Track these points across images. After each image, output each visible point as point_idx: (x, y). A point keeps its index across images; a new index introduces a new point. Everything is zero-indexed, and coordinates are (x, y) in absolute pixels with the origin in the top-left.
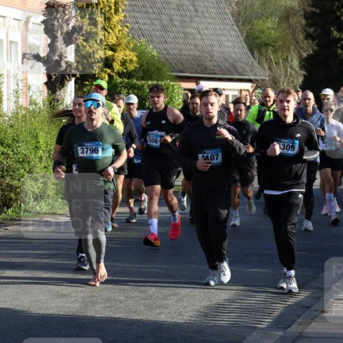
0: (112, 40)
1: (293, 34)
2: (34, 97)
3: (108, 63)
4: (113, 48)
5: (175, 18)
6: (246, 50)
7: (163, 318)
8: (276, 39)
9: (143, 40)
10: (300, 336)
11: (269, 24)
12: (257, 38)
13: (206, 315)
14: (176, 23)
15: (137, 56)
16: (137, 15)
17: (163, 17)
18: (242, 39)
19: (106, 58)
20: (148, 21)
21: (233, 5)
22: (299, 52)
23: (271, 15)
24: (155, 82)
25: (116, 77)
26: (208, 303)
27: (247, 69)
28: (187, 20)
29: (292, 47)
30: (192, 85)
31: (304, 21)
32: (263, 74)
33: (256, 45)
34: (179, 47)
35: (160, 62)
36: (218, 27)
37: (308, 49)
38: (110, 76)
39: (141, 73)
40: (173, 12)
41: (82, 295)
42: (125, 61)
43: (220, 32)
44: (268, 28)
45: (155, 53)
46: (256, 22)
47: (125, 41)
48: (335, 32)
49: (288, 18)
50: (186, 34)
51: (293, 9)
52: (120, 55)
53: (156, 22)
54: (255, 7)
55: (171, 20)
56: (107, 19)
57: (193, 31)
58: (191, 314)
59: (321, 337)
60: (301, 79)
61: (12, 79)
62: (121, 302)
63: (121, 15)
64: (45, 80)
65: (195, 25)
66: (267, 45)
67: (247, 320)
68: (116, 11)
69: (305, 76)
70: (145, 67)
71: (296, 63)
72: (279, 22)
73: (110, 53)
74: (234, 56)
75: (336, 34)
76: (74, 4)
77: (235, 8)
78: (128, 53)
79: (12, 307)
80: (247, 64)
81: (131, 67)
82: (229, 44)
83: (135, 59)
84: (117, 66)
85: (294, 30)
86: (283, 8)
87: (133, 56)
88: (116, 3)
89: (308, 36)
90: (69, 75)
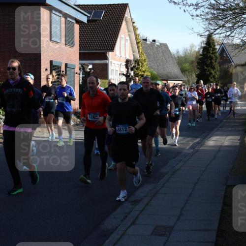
0: (144, 69)
4: (144, 72)
6: (181, 72)
8: (189, 69)
9: (152, 69)
10: (198, 151)
11: (187, 65)
12: (184, 69)
15: (151, 74)
16: (150, 63)
17: (158, 63)
18: (179, 69)
19: (142, 74)
20: (153, 64)
22: (195, 73)
23: (187, 63)
27: (181, 77)
28: (164, 64)
29: (193, 71)
30: (166, 82)
31: (197, 64)
32: (185, 79)
33: (183, 71)
34: (162, 71)
35: (157, 75)
36: (173, 66)
37: (198, 72)
40: (160, 62)
45: (155, 73)
46: (183, 64)
47: (147, 70)
49: (192, 63)
50: (164, 68)
51: (193, 61)
52: (146, 74)
53: (156, 65)
54: (183, 60)
55: (160, 64)
56: (143, 64)
57: (166, 67)
59: (204, 150)
60: (196, 80)
63: (146, 63)
65: (166, 65)
66: (186, 71)
67: (183, 146)
68: (145, 62)
70: (153, 77)
71: (194, 76)
72: (190, 64)
74: (177, 74)
75: (206, 68)
76: (134, 60)
77: (178, 61)
82: (176, 70)
85: (194, 67)
86: (191, 61)
87: (149, 74)
88: (145, 59)
89: (198, 68)
90: (132, 79)
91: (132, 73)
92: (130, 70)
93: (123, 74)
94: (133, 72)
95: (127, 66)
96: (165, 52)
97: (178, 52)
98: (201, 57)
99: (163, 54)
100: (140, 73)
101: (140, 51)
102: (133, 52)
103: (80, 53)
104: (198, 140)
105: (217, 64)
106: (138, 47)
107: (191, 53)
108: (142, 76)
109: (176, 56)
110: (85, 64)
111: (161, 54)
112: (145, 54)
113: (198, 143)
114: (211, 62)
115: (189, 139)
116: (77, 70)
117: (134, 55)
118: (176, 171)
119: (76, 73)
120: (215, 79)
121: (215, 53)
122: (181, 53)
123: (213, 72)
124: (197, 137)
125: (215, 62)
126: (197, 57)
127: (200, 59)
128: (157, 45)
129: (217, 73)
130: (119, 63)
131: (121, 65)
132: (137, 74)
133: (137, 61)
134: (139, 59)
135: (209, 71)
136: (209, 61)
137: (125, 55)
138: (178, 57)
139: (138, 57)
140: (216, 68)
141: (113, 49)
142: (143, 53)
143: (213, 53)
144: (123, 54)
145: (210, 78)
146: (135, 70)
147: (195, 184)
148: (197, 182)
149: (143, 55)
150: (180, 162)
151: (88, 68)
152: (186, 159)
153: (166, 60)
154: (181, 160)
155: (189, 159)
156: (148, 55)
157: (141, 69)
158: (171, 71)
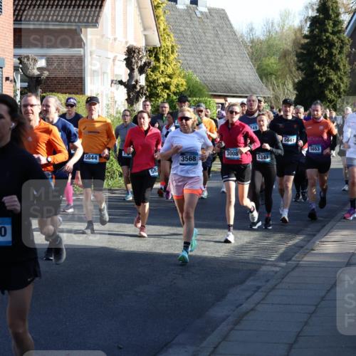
0: (169, 71)
1: (289, 67)
2: (119, 109)
4: (170, 76)
5: (210, 56)
6: (258, 77)
7: (206, 254)
8: (277, 71)
9: (190, 71)
10: (297, 266)
11: (272, 60)
12: (265, 69)
13: (235, 252)
14: (211, 60)
16: (185, 54)
17: (203, 56)
18: (255, 70)
19: (166, 83)
20: (193, 59)
21: (249, 48)
22: (293, 79)
23: (274, 54)
24: (197, 99)
25: (172, 95)
27: (259, 90)
28: (219, 57)
29: (288, 76)
30: (222, 101)
31: (296, 59)
32: (269, 94)
33: (264, 74)
34: (214, 76)
35: (201, 85)
36: (239, 62)
37: (299, 77)
38: (168, 95)
40: (210, 53)
42: (178, 85)
43: (240, 65)
44: (272, 63)
45: (198, 79)
46: (264, 59)
47: (178, 72)
48: (317, 66)
49: (285, 56)
50: (218, 67)
51: (288, 50)
52: (175, 81)
53: (198, 59)
54: (264, 49)
55: (208, 58)
56: (167, 57)
57: (222, 65)
58: (225, 251)
59: (311, 265)
61: (104, 97)
62: (178, 244)
63: (176, 55)
64: (126, 97)
65: (224, 61)
66: (271, 74)
67: (262, 256)
68: (173, 52)
69: (297, 95)
70: (191, 89)
71: (291, 86)
72: (280, 59)
73: (168, 80)
74: (249, 81)
75: (317, 67)
76: (145, 48)
77: (251, 50)
78: (180, 79)
79: (107, 246)
80: (258, 87)
81: (182, 89)
82: (246, 73)
83: (185, 83)
84: (173, 88)
85: (289, 64)
86: (282, 50)
87: (183, 81)
88: (172, 47)
89: (299, 68)
90: (142, 94)
91: (142, 80)
92: (136, 71)
93: (121, 82)
94: (143, 76)
95: (129, 63)
96: (222, 28)
97: (252, 30)
98: (306, 41)
99: (217, 35)
100: (162, 80)
101: (162, 28)
102: (145, 29)
103: (15, 29)
104: (298, 239)
105: (344, 57)
106: (157, 17)
107: (282, 32)
108: (166, 86)
109: (247, 40)
110: (28, 57)
111: (210, 36)
112: (172, 35)
113: (299, 247)
114: (331, 54)
115: (278, 236)
116: (8, 71)
117: (145, 36)
118: (246, 313)
119: (7, 79)
120: (339, 93)
121: (339, 32)
122: (260, 33)
123: (334, 77)
124: (297, 233)
125: (340, 52)
126: (295, 42)
127: (304, 47)
128: (201, 12)
129: (345, 79)
130: (111, 55)
131: (114, 60)
132: (154, 81)
133: (154, 52)
134: (158, 45)
135: (325, 74)
136: (326, 51)
137: (126, 36)
138: (252, 42)
139: (155, 41)
140: (342, 67)
141: (97, 22)
142: (168, 31)
143: (334, 33)
144: (120, 35)
145: (327, 92)
146: (149, 71)
147: (291, 346)
148: (296, 341)
149: (169, 35)
150: (255, 291)
151: (35, 68)
152: (269, 285)
153: (223, 48)
154: (259, 288)
155: (276, 285)
156: (180, 35)
157: (163, 69)
158: (235, 74)
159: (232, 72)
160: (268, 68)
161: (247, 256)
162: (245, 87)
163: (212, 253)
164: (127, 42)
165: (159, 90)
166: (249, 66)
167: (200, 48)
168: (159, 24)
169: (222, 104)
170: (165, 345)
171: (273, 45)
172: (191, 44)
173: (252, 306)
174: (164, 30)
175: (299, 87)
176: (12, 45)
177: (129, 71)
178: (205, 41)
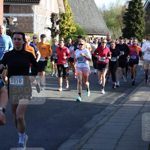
0: (69, 24)
3: (68, 30)
4: (69, 26)
6: (106, 27)
8: (115, 24)
9: (78, 24)
10: (122, 106)
11: (113, 20)
12: (109, 23)
13: (96, 100)
16: (76, 17)
18: (105, 24)
19: (68, 29)
20: (79, 19)
22: (121, 27)
23: (113, 17)
26: (96, 97)
27: (107, 32)
28: (90, 18)
29: (119, 26)
30: (91, 36)
31: (123, 19)
33: (109, 25)
34: (88, 26)
35: (83, 30)
36: (99, 20)
37: (124, 26)
38: (69, 34)
39: (77, 33)
41: (61, 94)
42: (73, 30)
43: (99, 22)
45: (81, 27)
46: (109, 19)
47: (73, 24)
48: (131, 22)
49: (118, 18)
50: (90, 22)
51: (119, 15)
52: (71, 28)
53: (81, 19)
54: (109, 15)
55: (86, 18)
56: (68, 18)
57: (92, 21)
58: (92, 100)
63: (72, 17)
64: (51, 34)
66: (112, 25)
67: (107, 102)
68: (71, 16)
69: (123, 34)
70: (78, 31)
71: (120, 31)
72: (116, 19)
73: (69, 27)
74: (103, 28)
75: (132, 23)
76: (59, 14)
77: (104, 15)
78: (73, 27)
81: (75, 31)
82: (102, 25)
83: (76, 29)
84: (71, 31)
85: (120, 21)
86: (117, 15)
87: (75, 28)
88: (71, 13)
89: (124, 23)
90: (57, 33)
91: (58, 27)
92: (55, 24)
93: (49, 28)
94: (58, 26)
95: (52, 20)
96: (91, 6)
97: (104, 7)
98: (127, 11)
100: (66, 28)
102: (59, 6)
103: (4, 6)
104: (123, 95)
105: (143, 18)
106: (64, 1)
107: (117, 8)
109: (102, 11)
110: (9, 17)
111: (86, 9)
112: (70, 8)
113: (123, 98)
114: (137, 17)
115: (114, 94)
117: (59, 8)
118: (100, 126)
120: (141, 34)
121: (141, 8)
122: (108, 8)
123: (139, 27)
124: (122, 92)
125: (141, 16)
126: (122, 12)
127: (126, 14)
129: (143, 28)
132: (63, 28)
133: (62, 15)
134: (65, 13)
135: (135, 26)
136: (135, 16)
137: (51, 8)
138: (104, 11)
140: (142, 23)
141: (39, 3)
142: (69, 6)
143: (139, 8)
144: (48, 8)
145: (136, 33)
146: (61, 24)
147: (119, 140)
148: (121, 138)
149: (69, 8)
150: (105, 117)
151: (13, 22)
152: (110, 114)
153: (92, 14)
154: (106, 115)
155: (113, 114)
156: (74, 9)
157: (66, 23)
158: (97, 25)
159: (96, 25)
160: (111, 23)
161: (101, 102)
162: (101, 31)
163: (87, 101)
164: (51, 11)
165: (65, 32)
166: (103, 22)
167: (82, 14)
168: (65, 3)
169: (92, 38)
170: (66, 139)
171: (113, 13)
172: (78, 12)
173: (103, 123)
174: (67, 6)
175: (124, 31)
176: (3, 12)
177: (52, 24)
178: (84, 11)
